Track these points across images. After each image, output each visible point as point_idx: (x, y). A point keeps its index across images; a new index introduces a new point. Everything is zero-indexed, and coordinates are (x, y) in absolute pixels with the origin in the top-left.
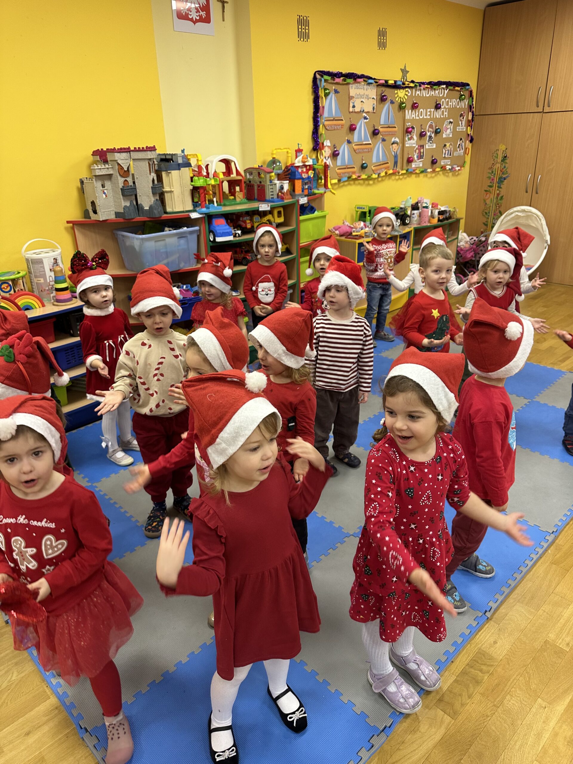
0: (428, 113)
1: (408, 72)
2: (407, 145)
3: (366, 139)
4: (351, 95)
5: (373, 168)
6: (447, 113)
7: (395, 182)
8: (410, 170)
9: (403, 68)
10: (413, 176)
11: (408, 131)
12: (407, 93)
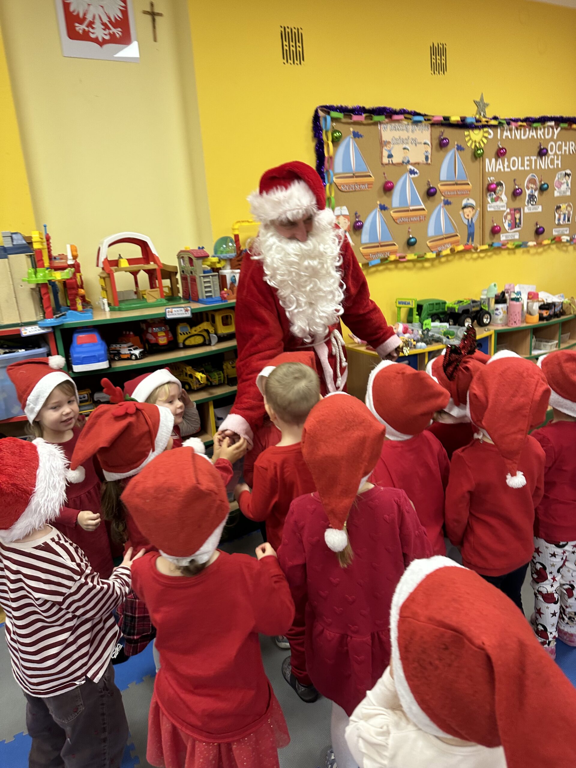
0: (526, 163)
1: (487, 105)
2: (489, 209)
3: (414, 201)
4: (384, 139)
5: (429, 244)
6: (559, 162)
7: (471, 262)
8: (496, 245)
9: (478, 100)
10: (505, 253)
11: (490, 189)
12: (486, 135)
